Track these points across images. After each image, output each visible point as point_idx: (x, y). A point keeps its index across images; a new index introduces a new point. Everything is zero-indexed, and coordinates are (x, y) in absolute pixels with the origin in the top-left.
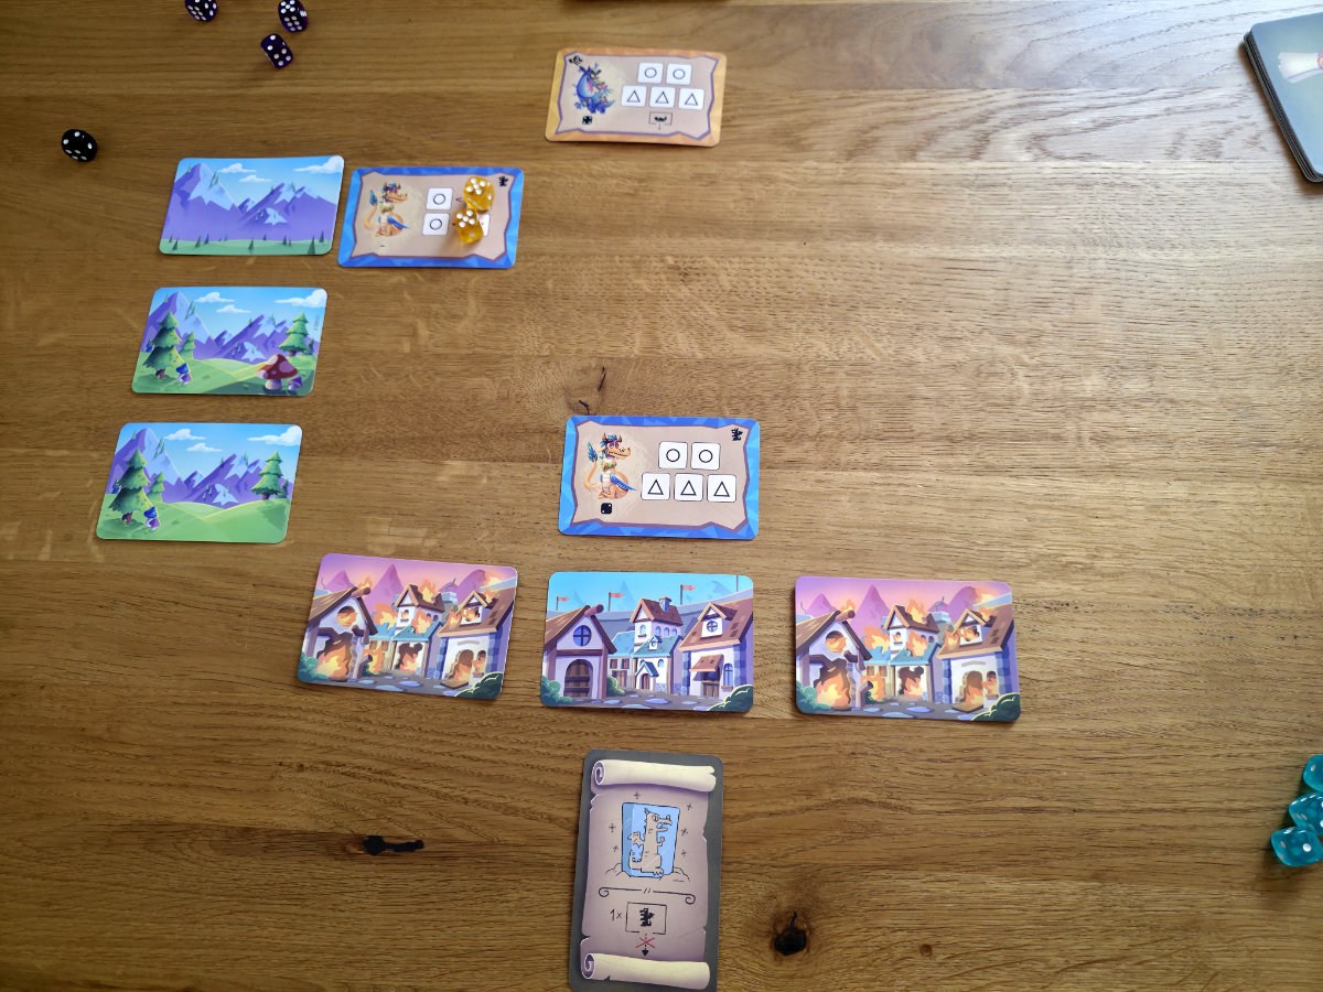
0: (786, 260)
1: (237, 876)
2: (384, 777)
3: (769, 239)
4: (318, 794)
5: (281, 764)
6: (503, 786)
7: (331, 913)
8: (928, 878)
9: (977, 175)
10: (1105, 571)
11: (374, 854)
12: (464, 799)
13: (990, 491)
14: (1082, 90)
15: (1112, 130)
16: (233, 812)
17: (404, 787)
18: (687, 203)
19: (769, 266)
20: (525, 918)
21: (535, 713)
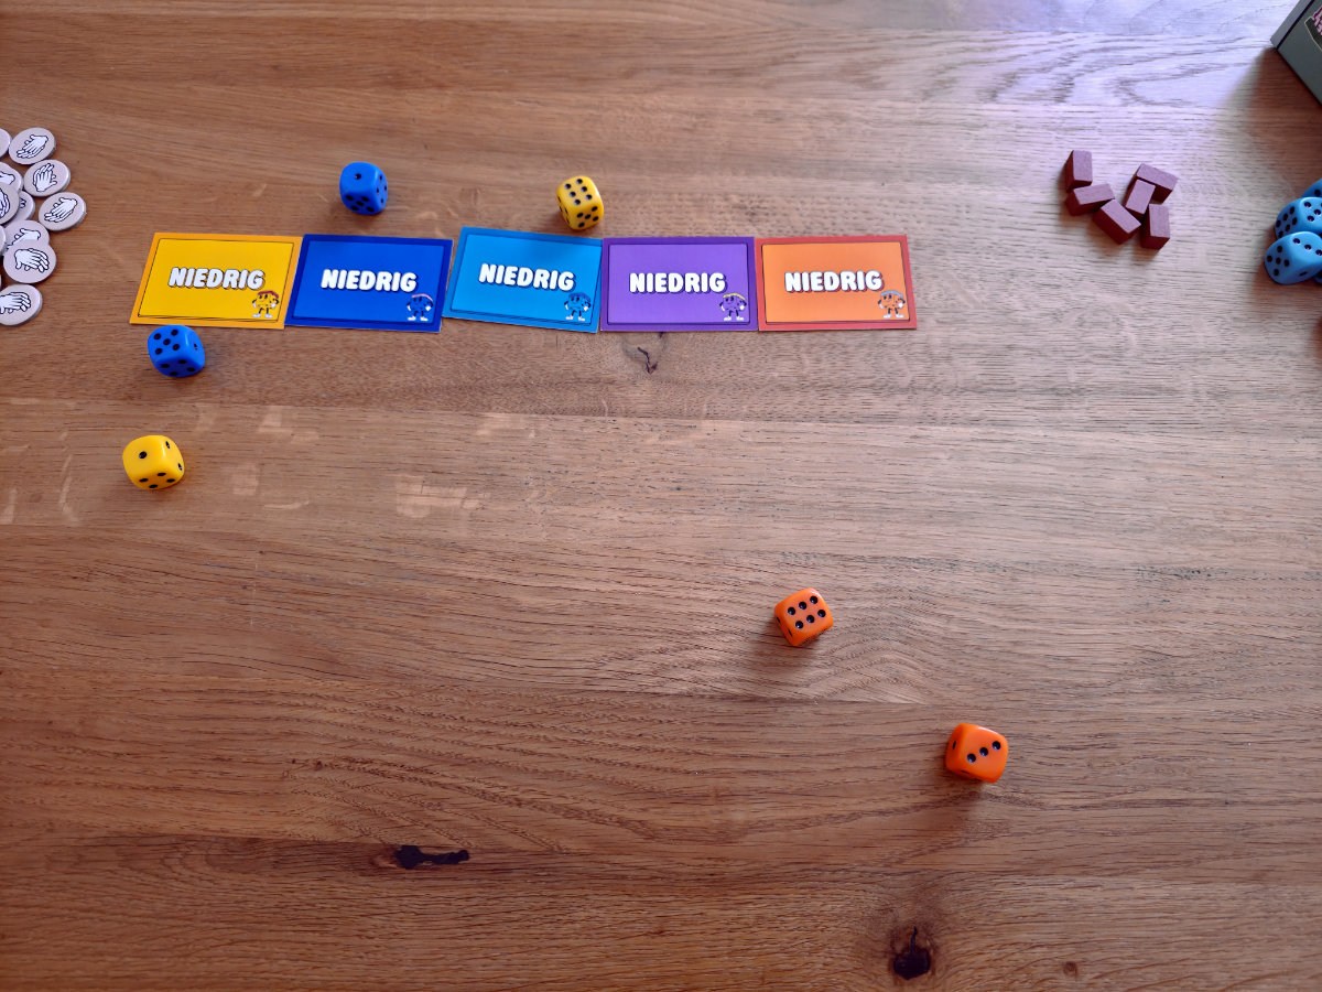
0: (863, 200)
1: (240, 897)
2: (420, 776)
3: (843, 179)
4: (339, 796)
5: (294, 762)
6: (563, 784)
7: (356, 941)
8: (1067, 884)
9: (1065, 118)
10: (1236, 535)
11: (408, 868)
12: (517, 799)
13: (1103, 448)
14: (1168, 36)
15: (1202, 76)
16: (237, 820)
17: (444, 786)
18: (751, 140)
19: (846, 207)
20: (594, 941)
21: (597, 698)
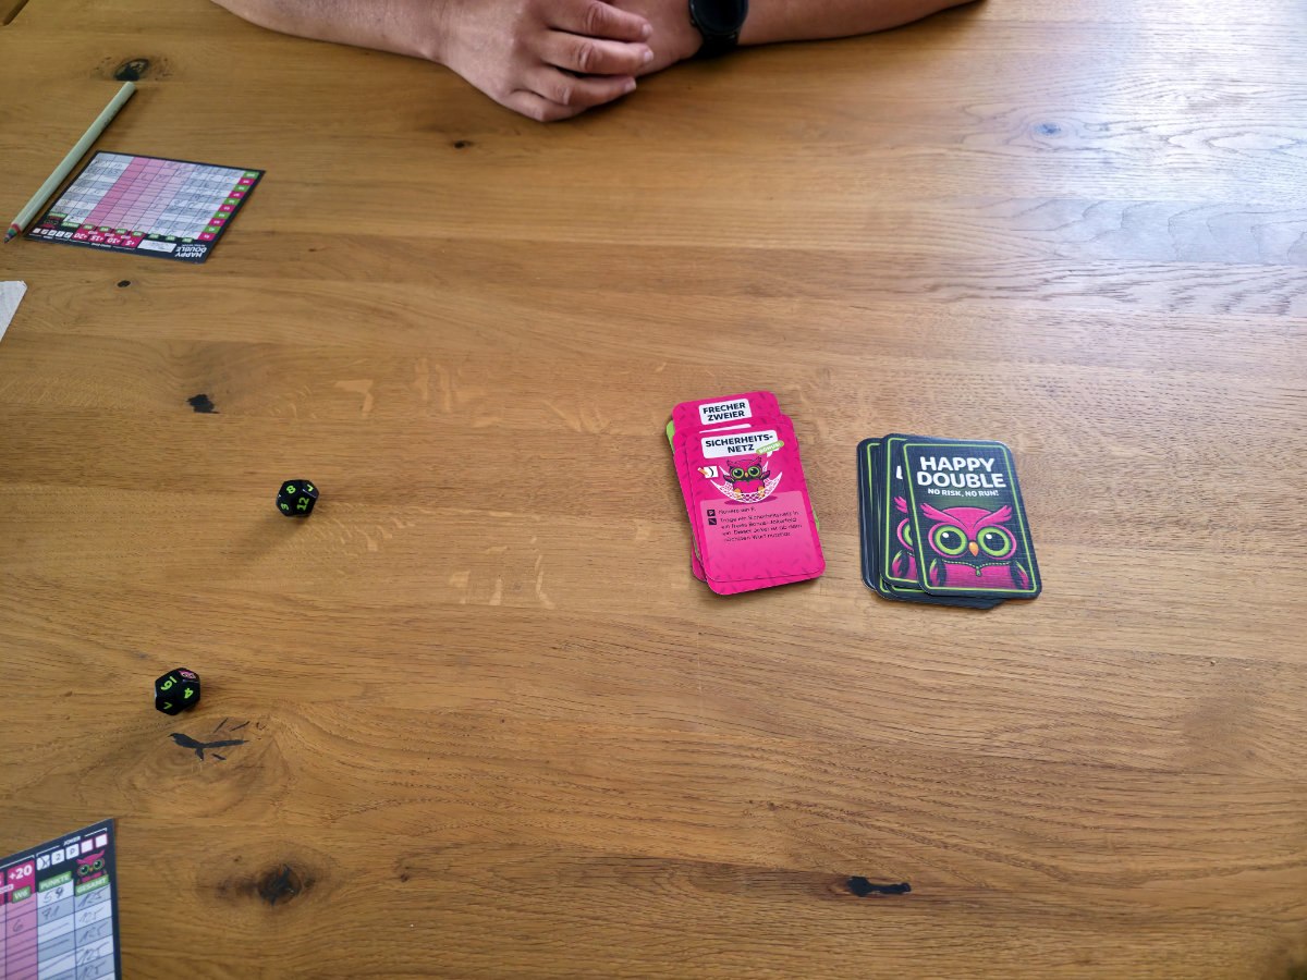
1: (722, 913)
2: (858, 819)
4: (794, 833)
5: (751, 802)
11: (861, 895)
12: (942, 842)
19: (1125, 388)
21: (997, 762)
